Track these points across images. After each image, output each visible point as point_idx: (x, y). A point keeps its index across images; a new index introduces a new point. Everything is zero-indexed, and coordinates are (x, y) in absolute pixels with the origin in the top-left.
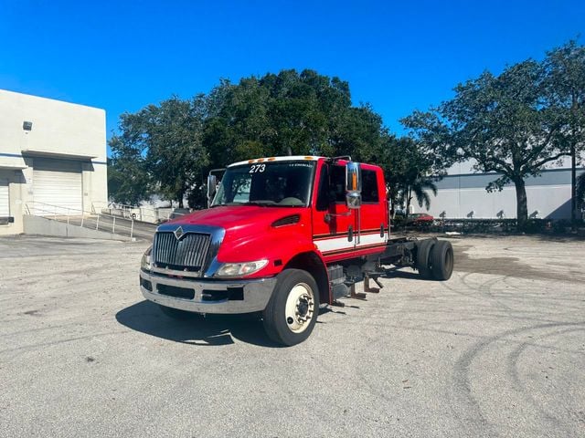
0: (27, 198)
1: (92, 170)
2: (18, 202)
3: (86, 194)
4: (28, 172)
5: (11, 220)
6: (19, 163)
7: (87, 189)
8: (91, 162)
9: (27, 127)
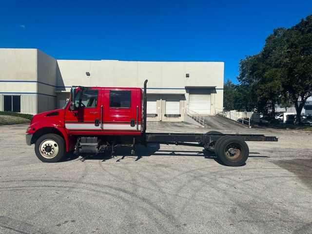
0: (186, 106)
1: (216, 92)
2: (183, 108)
3: (212, 105)
4: (187, 95)
5: (180, 115)
6: (184, 92)
7: (213, 102)
8: (215, 89)
9: (188, 76)
